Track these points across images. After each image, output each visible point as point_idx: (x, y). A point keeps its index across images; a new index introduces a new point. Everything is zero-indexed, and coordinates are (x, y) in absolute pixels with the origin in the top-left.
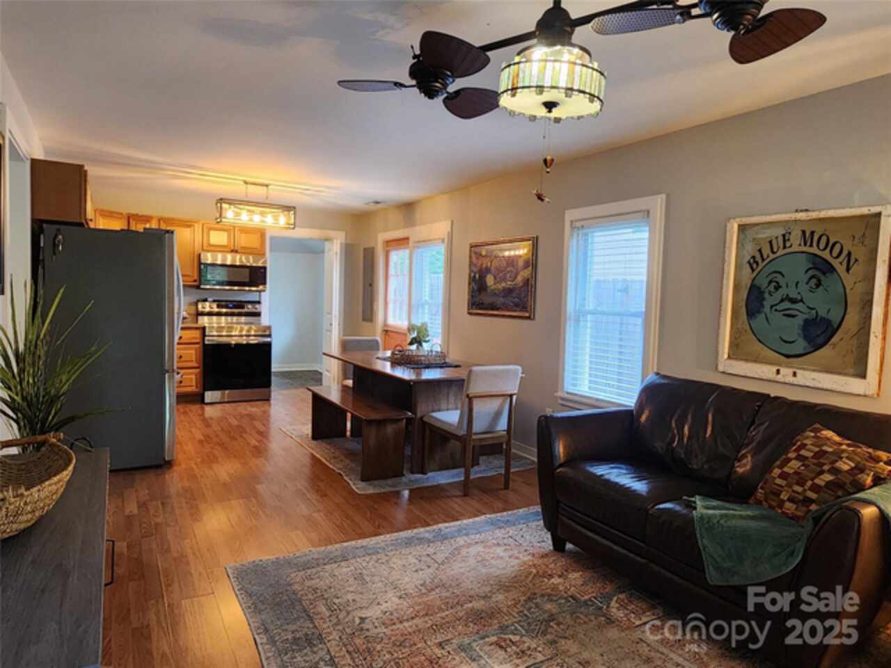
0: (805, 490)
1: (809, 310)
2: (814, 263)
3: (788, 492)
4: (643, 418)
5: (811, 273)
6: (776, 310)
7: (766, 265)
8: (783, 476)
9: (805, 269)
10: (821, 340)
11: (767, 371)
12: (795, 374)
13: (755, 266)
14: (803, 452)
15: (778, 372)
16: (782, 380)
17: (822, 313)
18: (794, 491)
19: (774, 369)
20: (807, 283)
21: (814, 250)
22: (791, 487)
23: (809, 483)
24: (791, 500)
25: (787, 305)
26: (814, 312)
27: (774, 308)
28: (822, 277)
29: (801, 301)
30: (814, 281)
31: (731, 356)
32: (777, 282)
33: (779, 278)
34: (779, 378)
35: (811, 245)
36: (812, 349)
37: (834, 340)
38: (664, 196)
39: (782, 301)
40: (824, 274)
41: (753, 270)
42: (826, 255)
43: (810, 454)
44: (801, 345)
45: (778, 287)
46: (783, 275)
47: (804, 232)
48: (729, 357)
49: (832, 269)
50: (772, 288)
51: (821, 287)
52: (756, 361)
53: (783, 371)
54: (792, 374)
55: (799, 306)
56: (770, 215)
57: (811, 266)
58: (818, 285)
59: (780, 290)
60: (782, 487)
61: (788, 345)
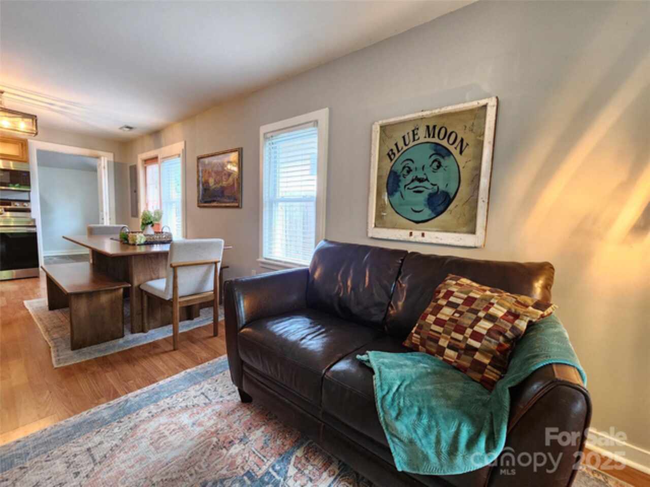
1: (432, 186)
2: (435, 150)
4: (317, 275)
5: (433, 158)
6: (408, 189)
7: (400, 156)
9: (429, 156)
10: (441, 208)
11: (403, 234)
12: (423, 235)
13: (392, 156)
15: (411, 234)
16: (414, 240)
17: (442, 187)
19: (408, 232)
20: (431, 166)
21: (436, 140)
25: (416, 183)
26: (436, 188)
27: (407, 187)
28: (442, 160)
29: (427, 180)
30: (436, 164)
31: (377, 225)
32: (409, 168)
33: (410, 164)
34: (412, 239)
35: (434, 137)
36: (435, 216)
38: (327, 109)
39: (413, 181)
40: (443, 157)
41: (391, 160)
42: (444, 143)
44: (427, 213)
45: (409, 171)
46: (413, 162)
47: (428, 127)
48: (375, 226)
49: (449, 153)
50: (405, 172)
51: (441, 169)
52: (394, 227)
53: (414, 233)
54: (421, 235)
55: (425, 184)
56: (404, 115)
57: (433, 152)
58: (439, 166)
59: (411, 173)
61: (417, 214)
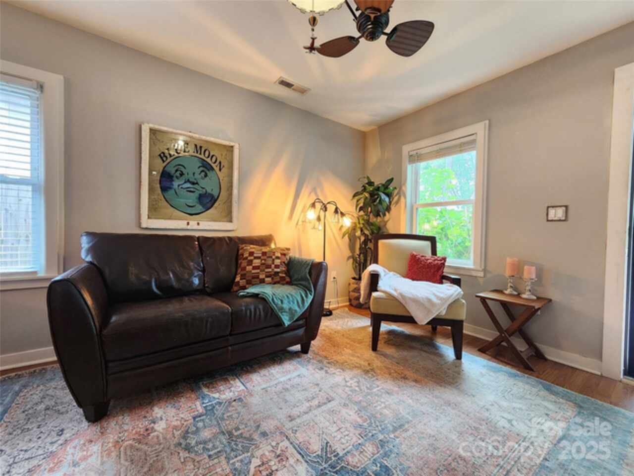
0: (273, 270)
1: (201, 189)
2: (202, 164)
3: (263, 274)
5: (201, 169)
6: (182, 188)
7: (172, 160)
8: (254, 268)
9: (198, 166)
10: (209, 205)
11: (182, 224)
12: (198, 224)
13: (165, 159)
14: (255, 255)
15: (188, 224)
16: (191, 228)
17: (209, 191)
18: (266, 272)
19: (186, 222)
20: (200, 174)
21: (202, 156)
22: (264, 271)
23: (273, 266)
24: (267, 277)
25: (188, 185)
26: (204, 190)
27: (181, 186)
28: (208, 172)
29: (197, 183)
30: (203, 174)
31: (150, 216)
32: (182, 172)
33: (182, 169)
34: (189, 227)
35: (200, 154)
36: (204, 210)
37: (216, 205)
39: (185, 182)
40: (208, 170)
41: (164, 161)
42: (208, 160)
43: (260, 255)
44: (199, 208)
45: (182, 174)
46: (185, 168)
47: (196, 146)
48: (149, 218)
49: (212, 169)
50: (178, 174)
51: (207, 177)
52: (170, 218)
53: (191, 223)
54: (196, 224)
55: (196, 186)
57: (201, 165)
58: (206, 176)
59: (183, 176)
60: (258, 273)
61: (191, 208)
